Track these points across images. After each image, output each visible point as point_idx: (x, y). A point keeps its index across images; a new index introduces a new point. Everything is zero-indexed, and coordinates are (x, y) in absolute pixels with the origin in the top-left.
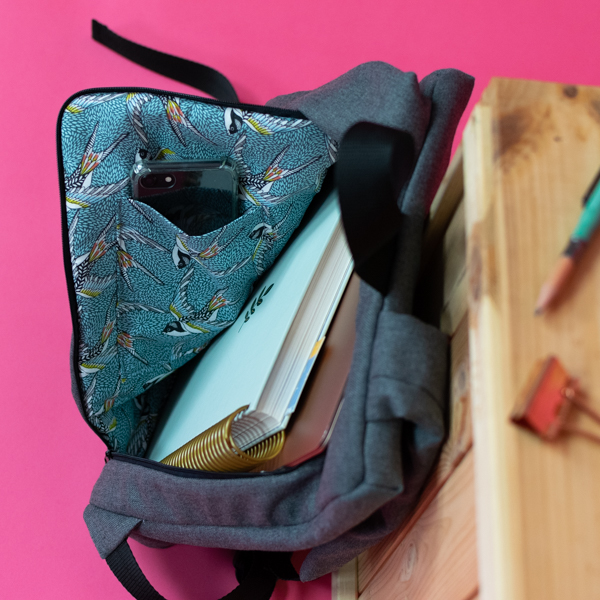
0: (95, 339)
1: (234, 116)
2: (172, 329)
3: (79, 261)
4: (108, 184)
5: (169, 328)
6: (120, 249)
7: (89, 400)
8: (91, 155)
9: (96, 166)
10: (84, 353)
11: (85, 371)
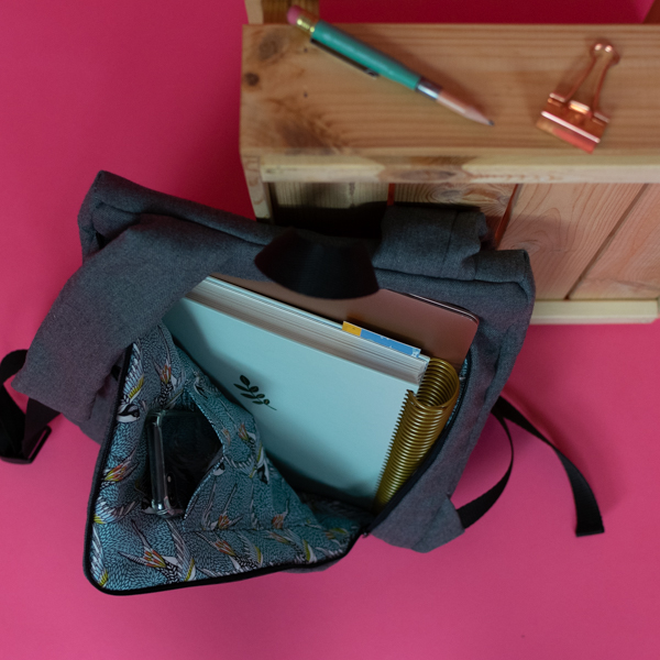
0: (290, 549)
1: (126, 413)
2: (264, 476)
3: (238, 567)
4: (173, 539)
5: (263, 479)
6: (217, 527)
7: (332, 553)
8: (146, 558)
9: (156, 552)
10: (300, 559)
11: (313, 558)
